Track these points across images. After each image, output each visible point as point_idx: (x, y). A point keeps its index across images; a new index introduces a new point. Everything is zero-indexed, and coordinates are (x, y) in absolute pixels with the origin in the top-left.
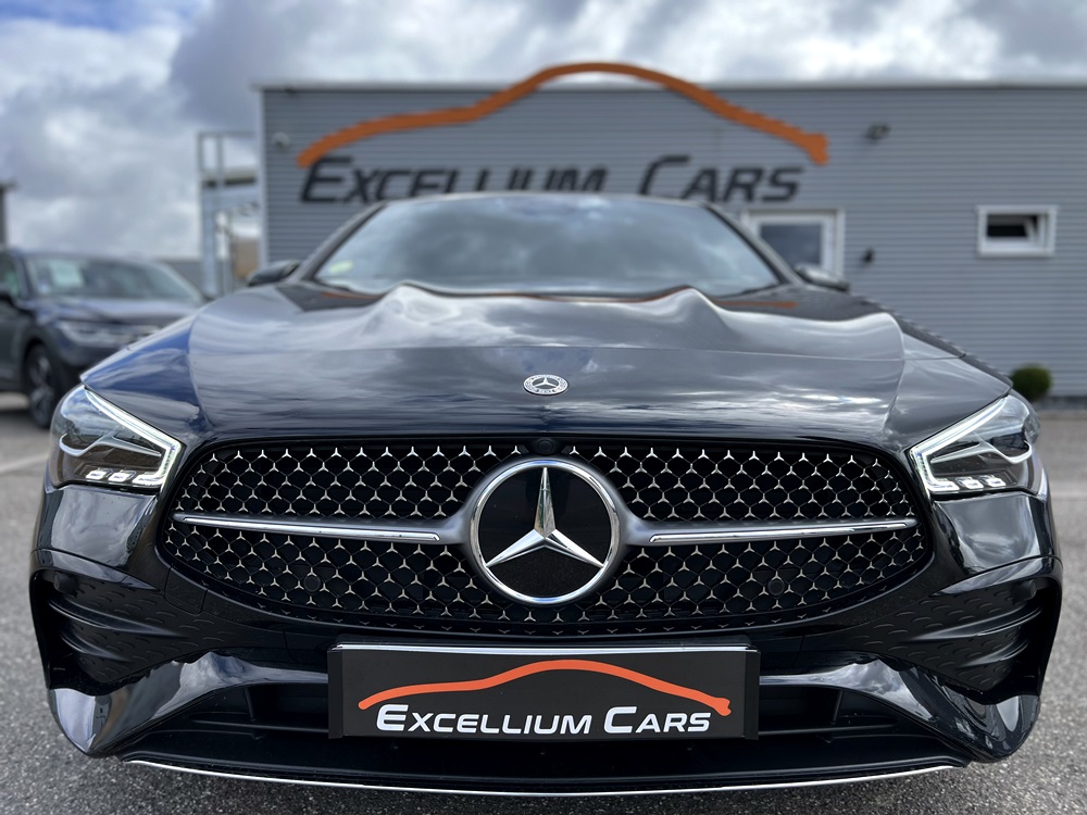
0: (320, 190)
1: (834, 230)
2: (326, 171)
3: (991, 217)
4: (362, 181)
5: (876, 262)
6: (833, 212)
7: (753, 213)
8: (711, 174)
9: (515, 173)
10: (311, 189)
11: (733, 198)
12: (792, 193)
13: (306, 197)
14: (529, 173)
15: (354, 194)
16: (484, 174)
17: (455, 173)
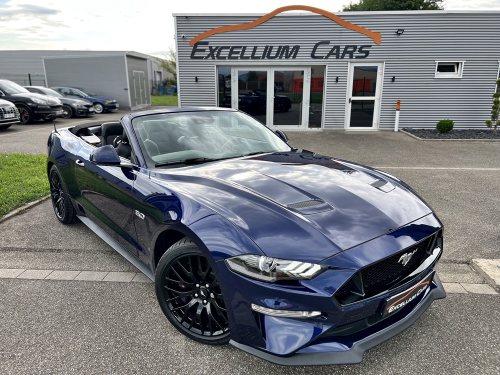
0: (197, 54)
1: (382, 69)
2: (199, 47)
3: (439, 63)
4: (212, 51)
6: (382, 62)
8: (338, 48)
9: (267, 47)
10: (194, 54)
11: (345, 57)
12: (367, 55)
13: (193, 57)
14: (271, 47)
15: (209, 56)
16: (255, 48)
17: (245, 47)
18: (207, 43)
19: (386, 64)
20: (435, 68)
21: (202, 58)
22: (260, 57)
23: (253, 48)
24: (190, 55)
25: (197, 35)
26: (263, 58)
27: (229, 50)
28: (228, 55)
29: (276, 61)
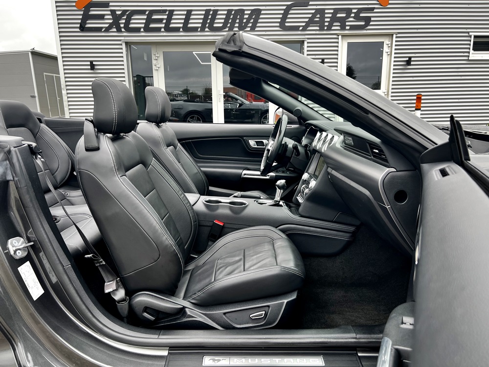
0: (90, 24)
1: (391, 46)
2: (94, 12)
6: (390, 35)
8: (322, 12)
9: (207, 11)
10: (86, 24)
11: (333, 28)
12: (367, 24)
13: (83, 28)
14: (215, 12)
15: (111, 26)
16: (189, 13)
17: (171, 12)
18: (106, 5)
19: (396, 37)
20: (470, 45)
21: (99, 30)
22: (198, 28)
23: (185, 13)
24: (79, 26)
26: (203, 29)
27: (145, 17)
28: (143, 26)
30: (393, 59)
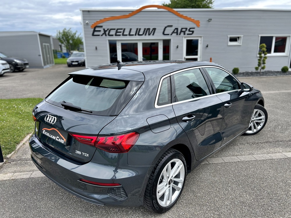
0: (96, 33)
1: (201, 41)
2: (97, 29)
3: (230, 37)
4: (105, 31)
5: (208, 46)
6: (201, 37)
7: (185, 37)
8: (177, 29)
9: (137, 29)
10: (94, 33)
11: (181, 34)
12: (193, 33)
13: (93, 35)
14: (140, 29)
15: (103, 34)
16: (131, 29)
17: (124, 29)
18: (101, 27)
19: (203, 38)
20: (228, 40)
21: (99, 35)
22: (134, 35)
23: (129, 29)
24: (92, 34)
25: (95, 22)
26: (136, 35)
27: (115, 31)
28: (114, 34)
29: (143, 37)
30: (202, 45)
